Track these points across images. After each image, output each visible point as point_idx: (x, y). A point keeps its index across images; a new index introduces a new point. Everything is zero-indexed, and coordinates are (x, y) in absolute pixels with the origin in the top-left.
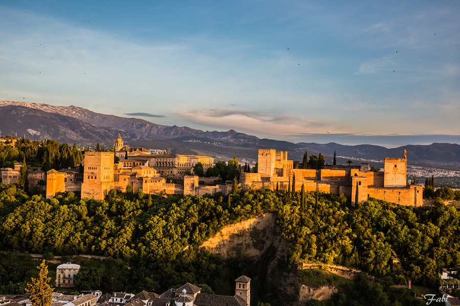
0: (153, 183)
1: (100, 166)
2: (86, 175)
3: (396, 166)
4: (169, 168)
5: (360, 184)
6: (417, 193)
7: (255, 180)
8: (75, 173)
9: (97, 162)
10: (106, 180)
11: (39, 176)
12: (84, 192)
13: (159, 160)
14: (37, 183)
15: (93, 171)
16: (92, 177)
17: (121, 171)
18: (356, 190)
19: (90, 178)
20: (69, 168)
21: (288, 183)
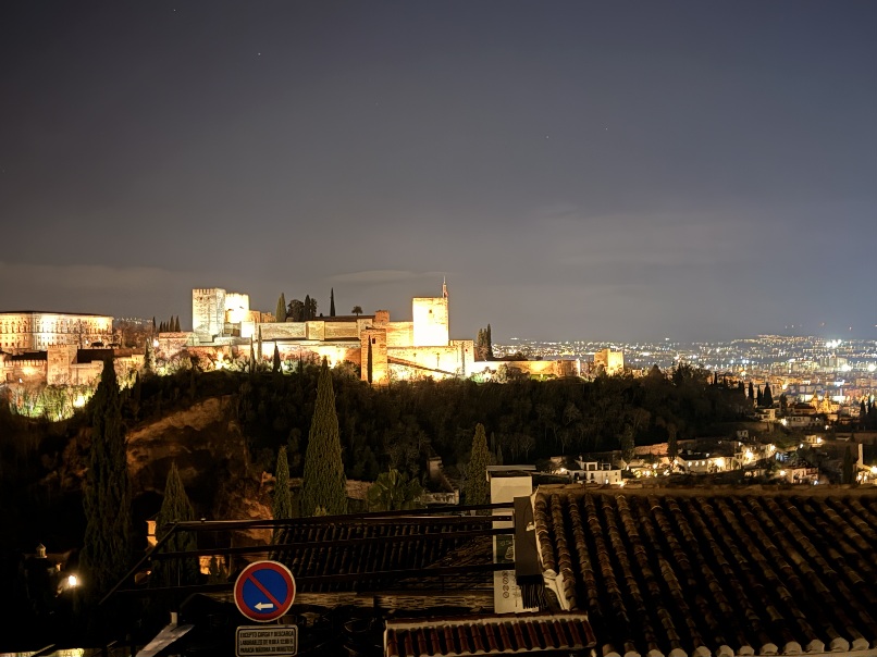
3: (431, 311)
5: (374, 342)
6: (466, 353)
18: (367, 352)
21: (249, 347)
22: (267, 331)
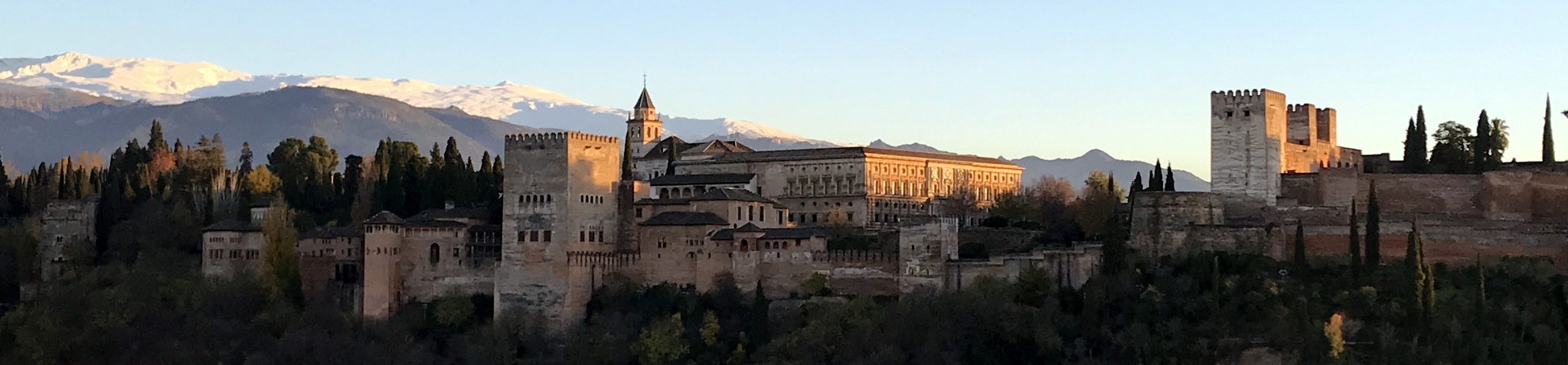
0: (774, 253)
1: (561, 188)
2: (509, 227)
4: (839, 200)
7: (1203, 222)
8: (473, 223)
9: (553, 176)
10: (587, 246)
11: (339, 249)
12: (504, 297)
13: (798, 172)
14: (333, 275)
15: (538, 210)
16: (534, 237)
17: (647, 213)
19: (527, 238)
20: (449, 207)
21: (1347, 231)
22: (1390, 194)
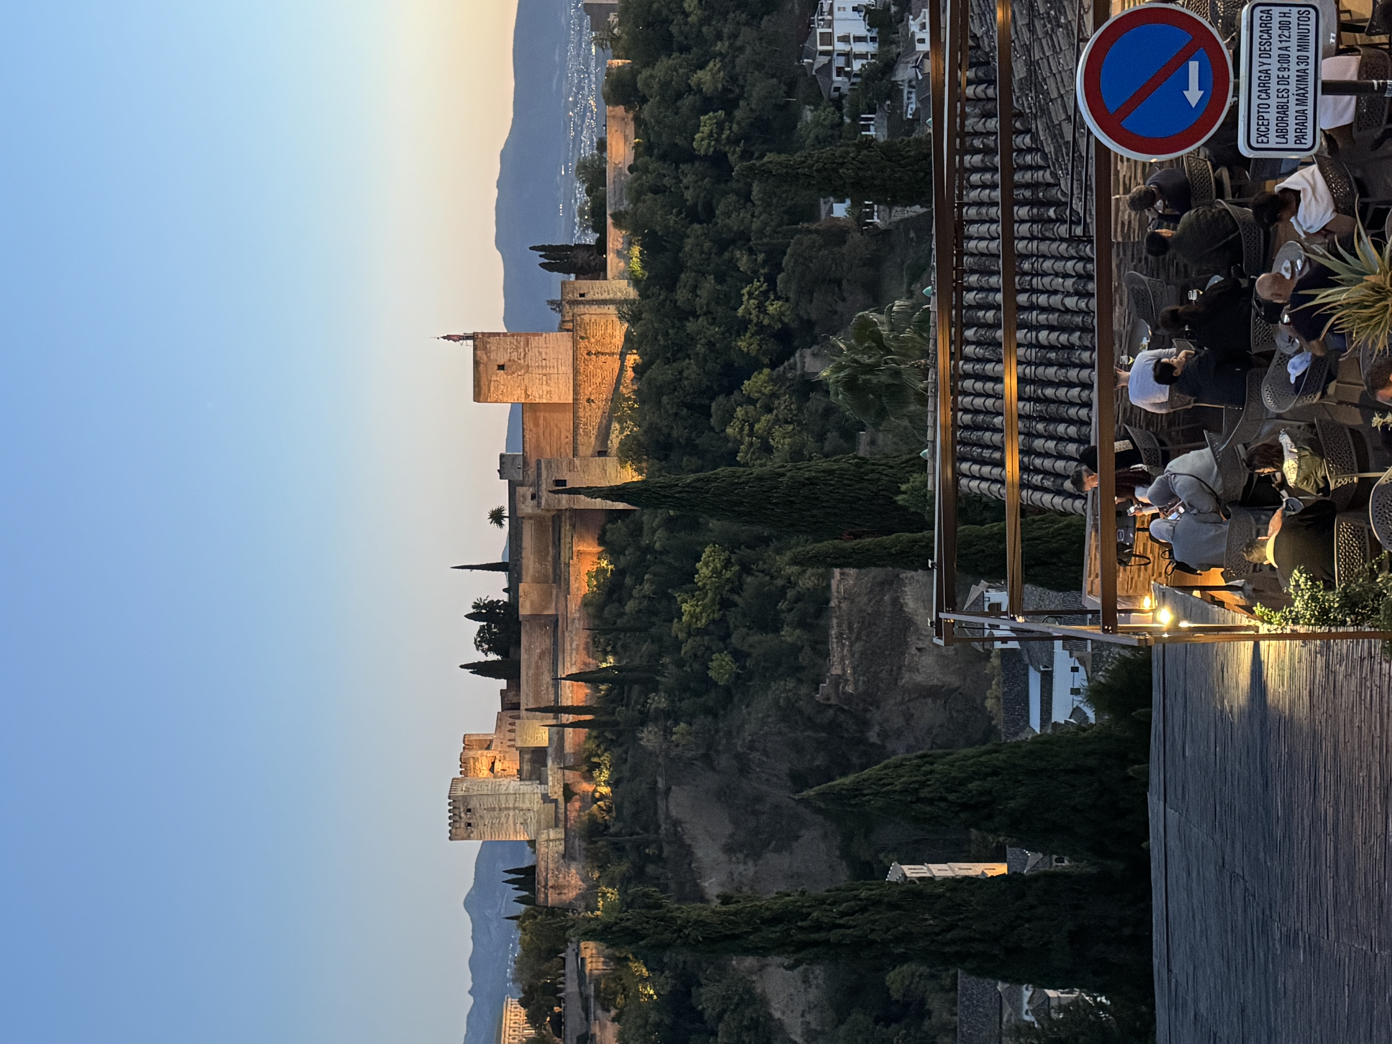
3: (501, 367)
5: (563, 483)
6: (588, 297)
7: (561, 848)
18: (582, 497)
21: (569, 732)
22: (537, 695)
